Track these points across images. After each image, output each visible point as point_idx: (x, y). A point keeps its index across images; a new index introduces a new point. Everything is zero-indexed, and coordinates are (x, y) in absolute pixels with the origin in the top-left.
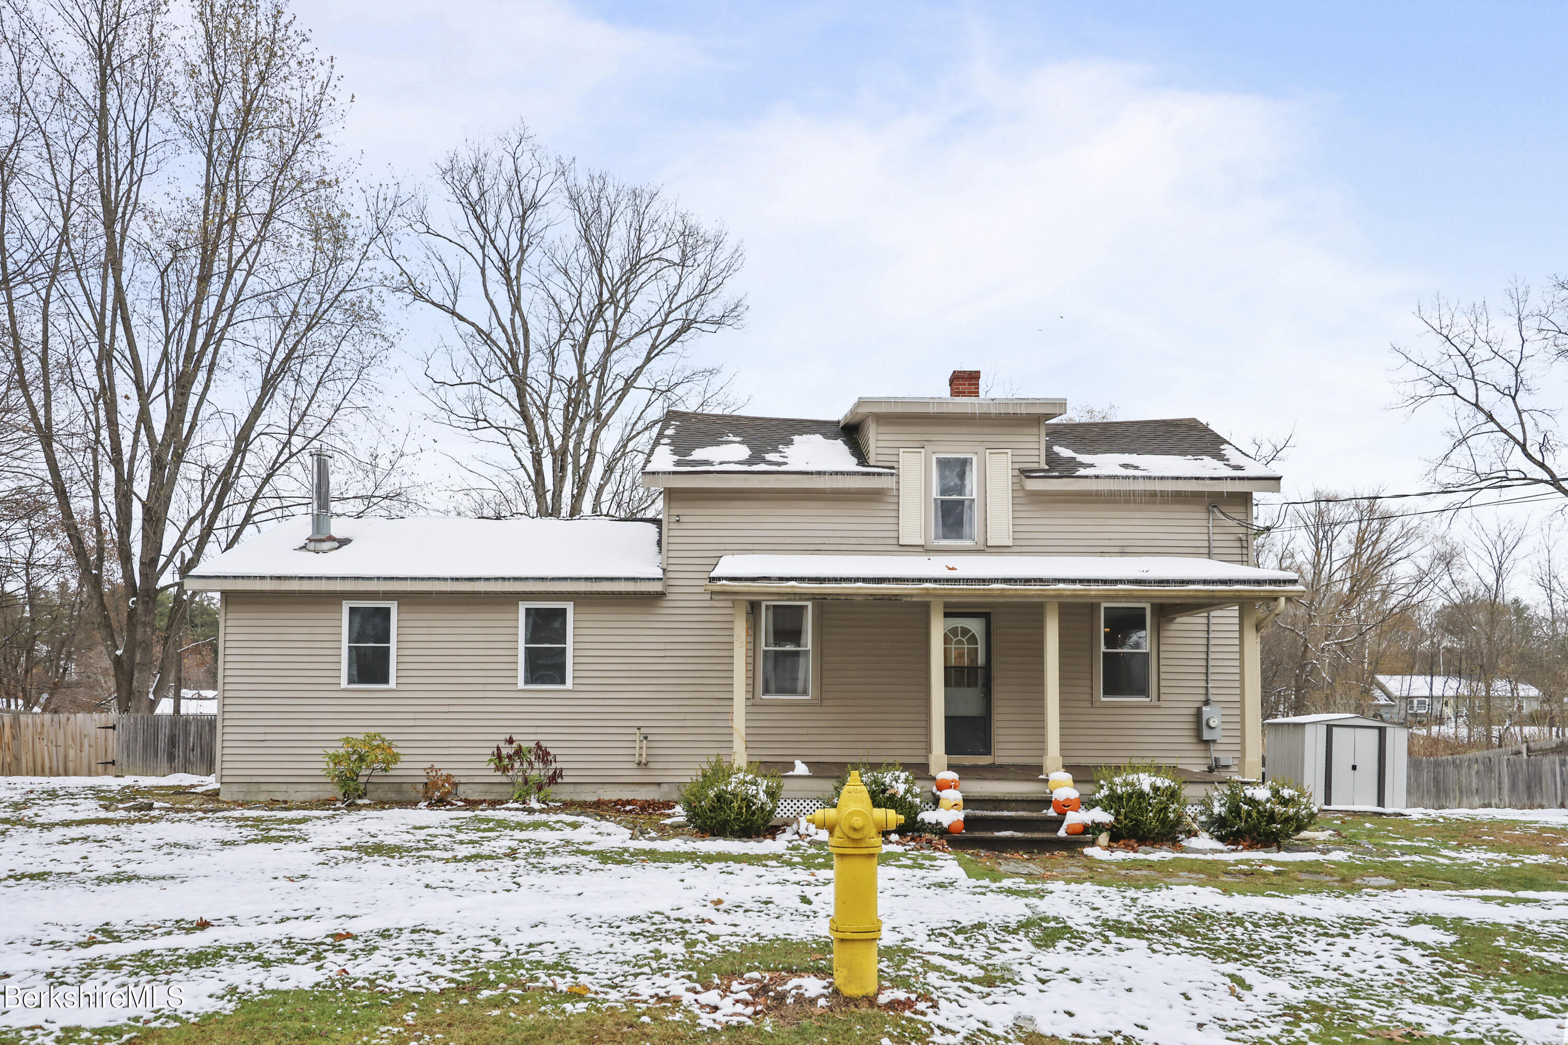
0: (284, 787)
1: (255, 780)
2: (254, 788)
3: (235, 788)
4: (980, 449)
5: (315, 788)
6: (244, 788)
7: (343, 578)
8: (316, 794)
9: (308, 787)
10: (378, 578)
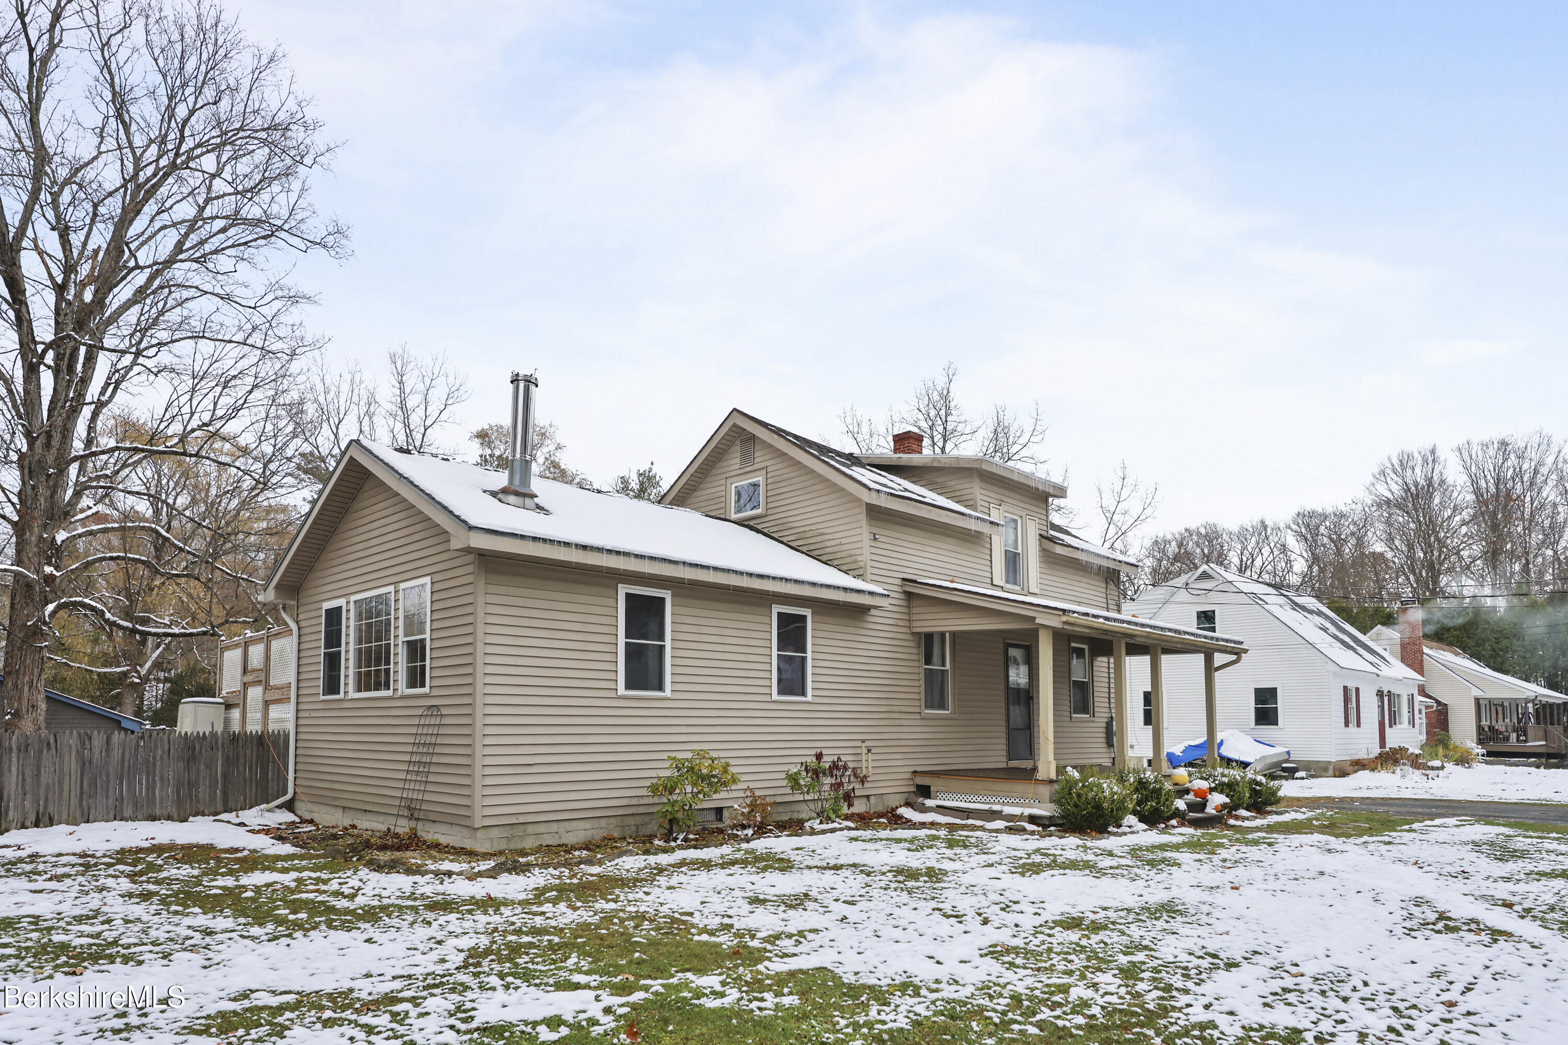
0: (554, 827)
1: (522, 819)
2: (518, 831)
3: (495, 833)
4: (1023, 514)
5: (588, 824)
6: (506, 833)
7: (652, 558)
8: (589, 833)
9: (581, 824)
10: (684, 563)
